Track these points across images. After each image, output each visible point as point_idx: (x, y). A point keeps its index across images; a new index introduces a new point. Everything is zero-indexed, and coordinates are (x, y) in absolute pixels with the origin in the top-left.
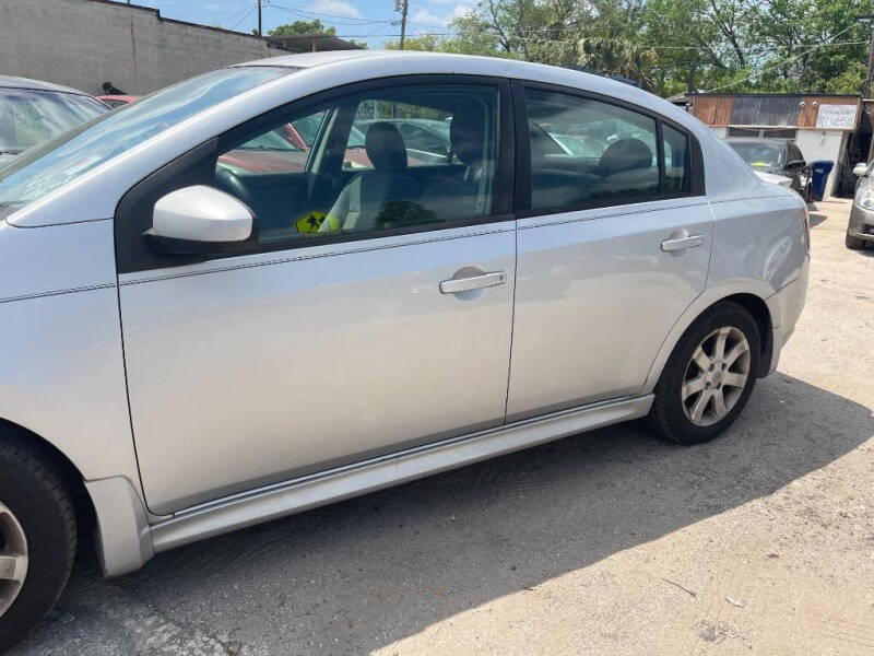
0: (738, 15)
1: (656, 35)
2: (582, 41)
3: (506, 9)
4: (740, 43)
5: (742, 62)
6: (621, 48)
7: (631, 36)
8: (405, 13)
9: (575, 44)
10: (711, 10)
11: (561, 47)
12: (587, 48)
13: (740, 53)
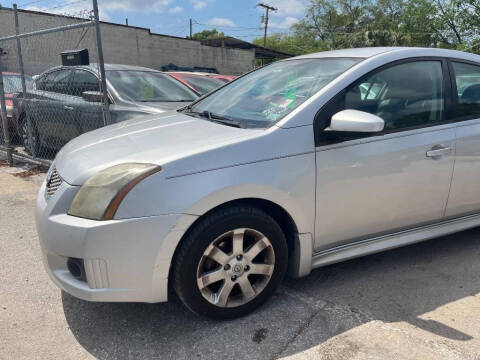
0: (456, 14)
1: (408, 28)
2: (367, 33)
3: (322, 18)
4: (458, 29)
5: (459, 40)
6: (390, 36)
7: (395, 28)
8: (267, 23)
9: (363, 34)
10: (440, 12)
11: (354, 36)
12: (370, 36)
13: (458, 36)
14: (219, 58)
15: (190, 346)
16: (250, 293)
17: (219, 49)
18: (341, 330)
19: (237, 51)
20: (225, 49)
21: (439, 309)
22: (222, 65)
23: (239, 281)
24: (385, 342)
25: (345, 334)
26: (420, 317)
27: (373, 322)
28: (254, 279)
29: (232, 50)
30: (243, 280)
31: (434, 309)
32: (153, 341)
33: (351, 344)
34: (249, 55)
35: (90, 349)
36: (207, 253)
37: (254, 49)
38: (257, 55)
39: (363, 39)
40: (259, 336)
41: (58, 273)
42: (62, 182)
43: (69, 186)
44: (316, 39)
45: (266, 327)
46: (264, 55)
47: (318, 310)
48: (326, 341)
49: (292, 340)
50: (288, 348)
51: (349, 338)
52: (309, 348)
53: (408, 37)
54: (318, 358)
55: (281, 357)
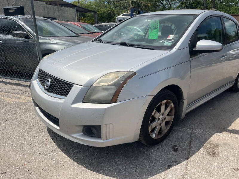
14: (57, 12)
15: (148, 160)
16: (165, 130)
17: (56, 7)
18: (206, 140)
19: (66, 8)
20: (59, 7)
21: (233, 124)
22: (59, 16)
23: (162, 125)
24: (226, 141)
25: (208, 141)
26: (228, 129)
27: (216, 134)
28: (167, 123)
29: (63, 8)
30: (163, 124)
31: (231, 125)
32: (128, 161)
33: (214, 145)
34: (73, 11)
35: (98, 172)
36: (153, 114)
37: (75, 8)
38: (77, 11)
39: (129, 5)
40: (175, 149)
41: (75, 135)
42: (73, 85)
43: (82, 87)
44: (105, 3)
45: (175, 145)
46: (80, 11)
47: (190, 133)
48: (203, 145)
49: (190, 148)
50: (191, 152)
51: (211, 143)
52: (199, 150)
53: (149, 4)
54: (205, 153)
55: (191, 156)
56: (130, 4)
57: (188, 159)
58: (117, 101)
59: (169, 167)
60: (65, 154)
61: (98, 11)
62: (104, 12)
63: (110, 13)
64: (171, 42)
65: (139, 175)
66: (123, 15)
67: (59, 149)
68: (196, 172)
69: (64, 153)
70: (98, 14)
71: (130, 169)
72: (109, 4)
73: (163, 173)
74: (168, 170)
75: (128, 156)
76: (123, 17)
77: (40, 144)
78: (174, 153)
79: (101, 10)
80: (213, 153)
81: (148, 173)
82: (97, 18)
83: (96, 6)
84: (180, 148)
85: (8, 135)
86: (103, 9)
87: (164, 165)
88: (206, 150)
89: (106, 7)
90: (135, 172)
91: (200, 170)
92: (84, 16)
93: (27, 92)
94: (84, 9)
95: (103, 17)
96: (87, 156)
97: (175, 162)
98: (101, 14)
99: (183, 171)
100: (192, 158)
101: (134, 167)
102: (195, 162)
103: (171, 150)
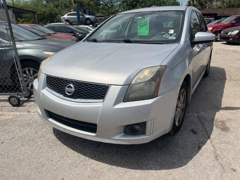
24: (228, 117)
26: (222, 107)
30: (181, 112)
36: (177, 103)
38: (14, 12)
40: (194, 132)
41: (116, 138)
42: (109, 86)
43: (121, 86)
44: (44, 3)
45: (192, 128)
46: (16, 12)
47: (198, 116)
48: (213, 124)
49: (205, 129)
50: (208, 131)
51: (218, 120)
52: (213, 128)
53: (92, 3)
54: (219, 130)
55: (211, 135)
56: (73, 3)
57: (209, 138)
58: (158, 95)
59: (199, 148)
60: (98, 161)
61: (37, 12)
62: (44, 12)
63: (51, 13)
64: (174, 36)
65: (180, 161)
66: (68, 15)
67: (87, 158)
68: (222, 147)
69: (95, 160)
70: (38, 15)
71: (168, 158)
72: (48, 3)
73: (198, 155)
74: (201, 151)
75: (159, 148)
76: (69, 16)
77: (62, 157)
78: (196, 136)
79: (40, 10)
80: (225, 129)
81: (185, 158)
82: (38, 19)
83: (34, 6)
84: (197, 130)
85: (16, 157)
86: (42, 8)
87: (194, 148)
88: (218, 127)
89: (46, 6)
90: (175, 160)
91: (224, 145)
92: (21, 17)
93: (6, 107)
94: (22, 10)
95: (44, 18)
96: (120, 157)
97: (202, 143)
98: (41, 14)
99: (212, 148)
100: (212, 136)
101: (171, 156)
102: (216, 139)
103: (191, 133)
